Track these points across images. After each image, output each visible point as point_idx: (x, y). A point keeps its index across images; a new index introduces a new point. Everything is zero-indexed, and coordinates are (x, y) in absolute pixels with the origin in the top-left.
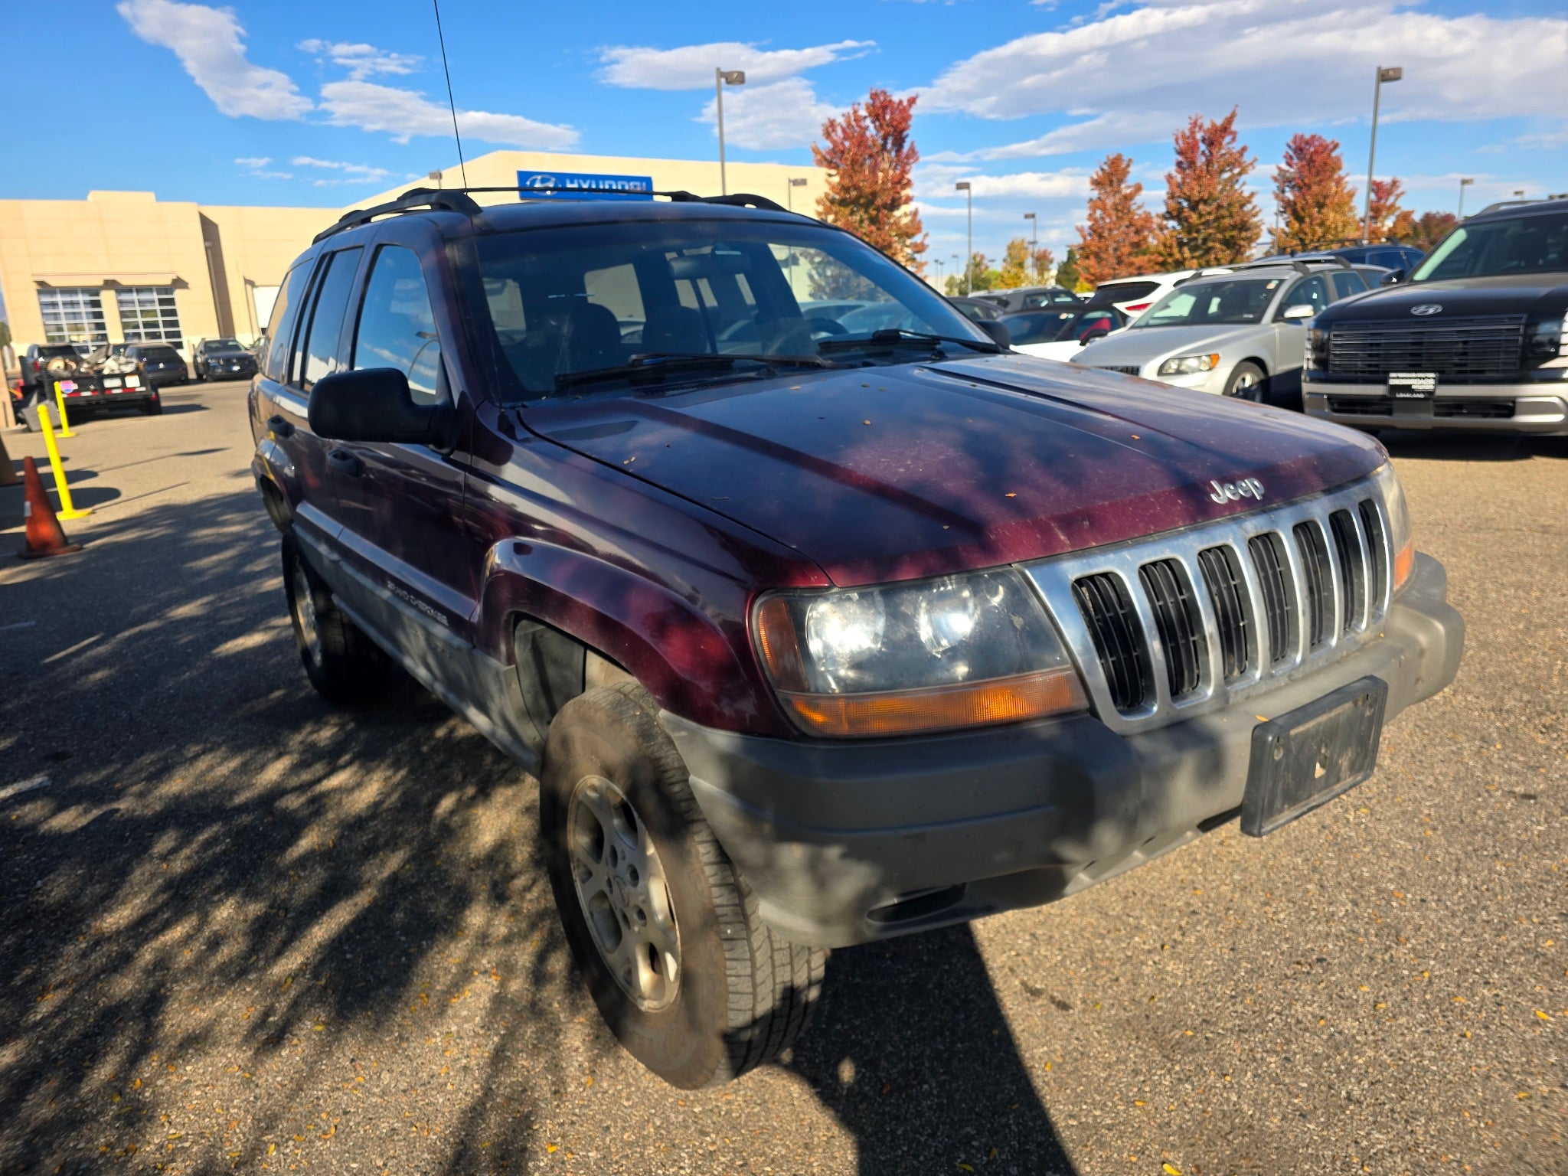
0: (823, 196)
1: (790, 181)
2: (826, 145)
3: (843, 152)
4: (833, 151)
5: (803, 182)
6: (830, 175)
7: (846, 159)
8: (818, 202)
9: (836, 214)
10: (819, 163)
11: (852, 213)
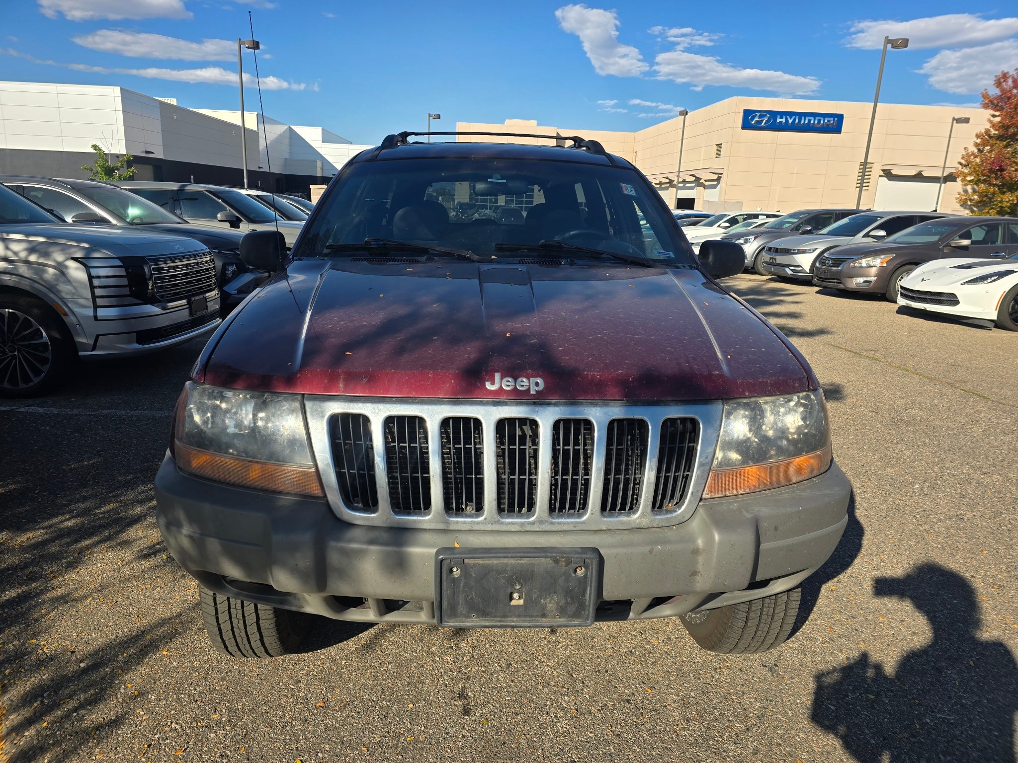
0: (983, 131)
1: (954, 119)
2: (995, 92)
3: (1009, 98)
4: (1000, 98)
5: (967, 120)
6: (994, 116)
7: (1011, 104)
8: (978, 136)
9: (992, 146)
10: (986, 106)
11: (1006, 147)
